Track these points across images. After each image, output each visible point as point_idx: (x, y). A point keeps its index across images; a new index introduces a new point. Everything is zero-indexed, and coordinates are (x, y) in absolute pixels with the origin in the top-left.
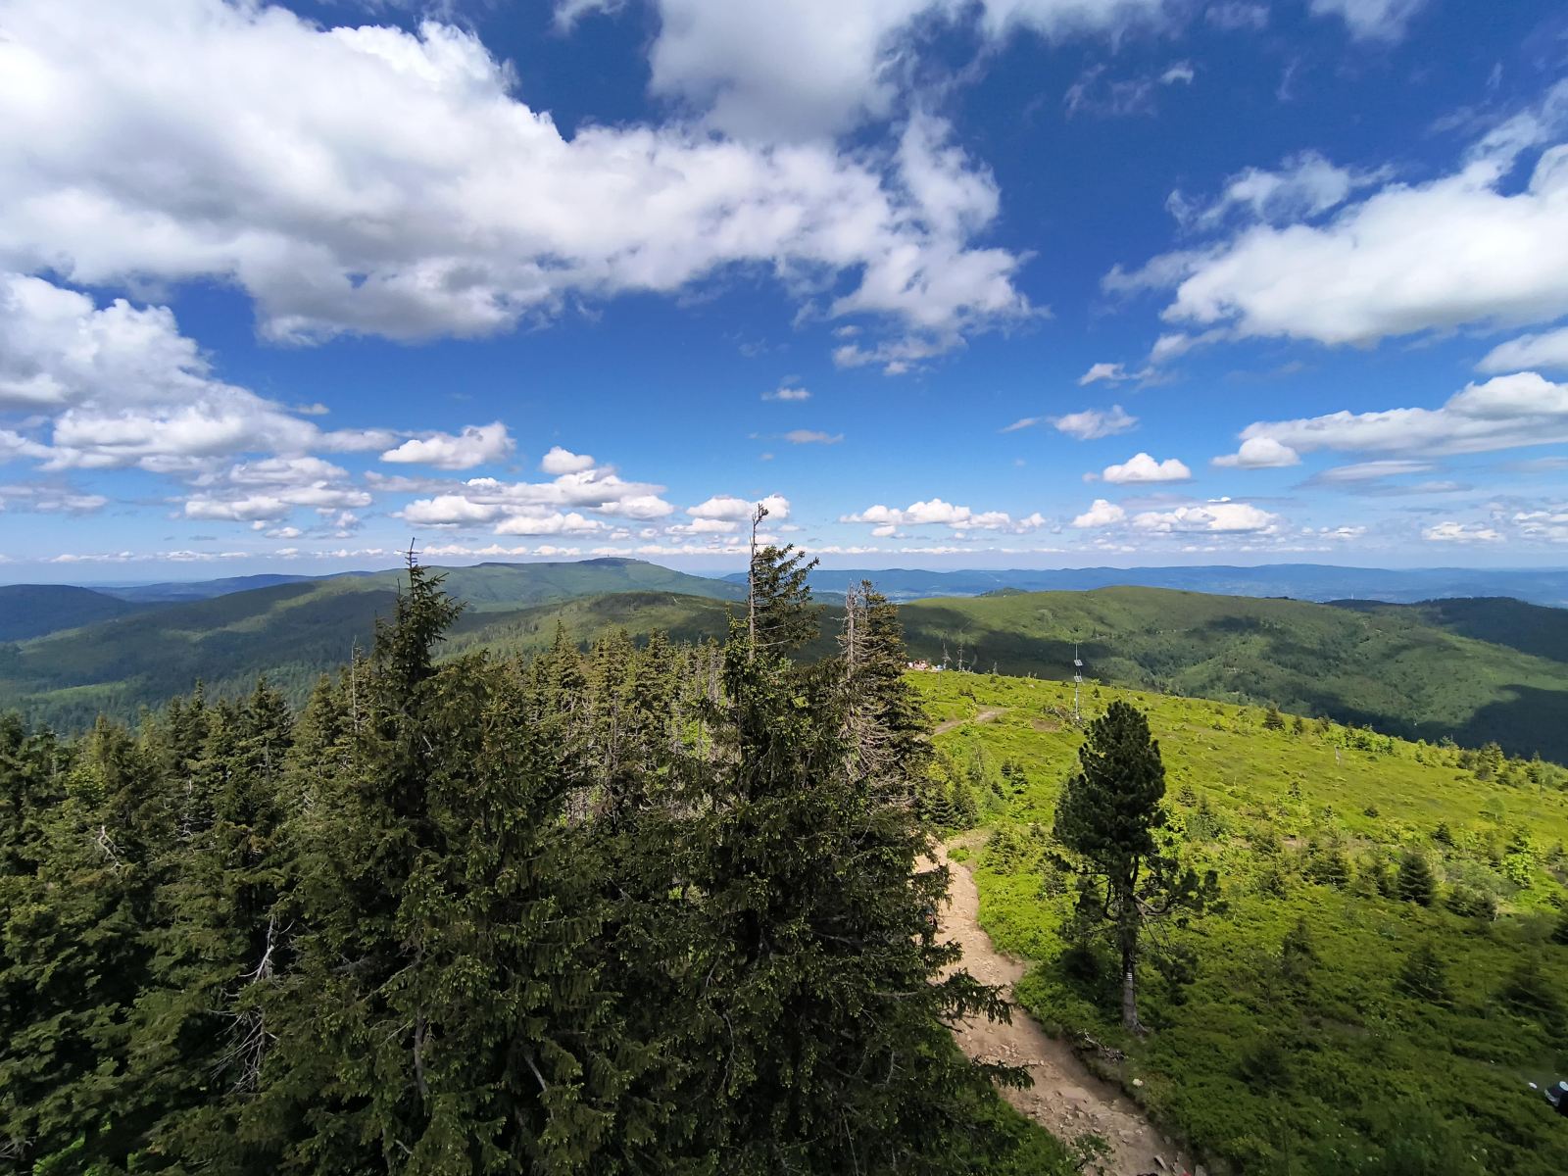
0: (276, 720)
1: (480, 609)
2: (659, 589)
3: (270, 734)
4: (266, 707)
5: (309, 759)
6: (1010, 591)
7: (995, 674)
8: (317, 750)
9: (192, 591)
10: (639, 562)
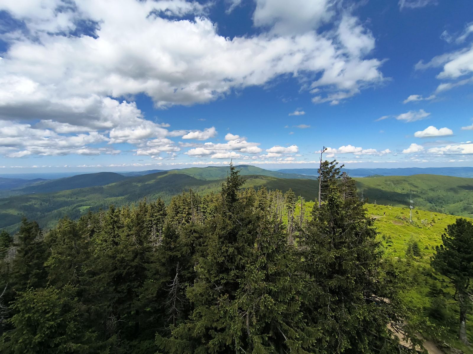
0: (163, 209)
1: (208, 179)
2: (258, 174)
3: (161, 212)
4: (160, 205)
5: (171, 220)
6: (377, 176)
7: (375, 204)
8: (173, 218)
9: (138, 174)
10: (252, 166)
